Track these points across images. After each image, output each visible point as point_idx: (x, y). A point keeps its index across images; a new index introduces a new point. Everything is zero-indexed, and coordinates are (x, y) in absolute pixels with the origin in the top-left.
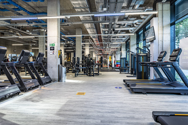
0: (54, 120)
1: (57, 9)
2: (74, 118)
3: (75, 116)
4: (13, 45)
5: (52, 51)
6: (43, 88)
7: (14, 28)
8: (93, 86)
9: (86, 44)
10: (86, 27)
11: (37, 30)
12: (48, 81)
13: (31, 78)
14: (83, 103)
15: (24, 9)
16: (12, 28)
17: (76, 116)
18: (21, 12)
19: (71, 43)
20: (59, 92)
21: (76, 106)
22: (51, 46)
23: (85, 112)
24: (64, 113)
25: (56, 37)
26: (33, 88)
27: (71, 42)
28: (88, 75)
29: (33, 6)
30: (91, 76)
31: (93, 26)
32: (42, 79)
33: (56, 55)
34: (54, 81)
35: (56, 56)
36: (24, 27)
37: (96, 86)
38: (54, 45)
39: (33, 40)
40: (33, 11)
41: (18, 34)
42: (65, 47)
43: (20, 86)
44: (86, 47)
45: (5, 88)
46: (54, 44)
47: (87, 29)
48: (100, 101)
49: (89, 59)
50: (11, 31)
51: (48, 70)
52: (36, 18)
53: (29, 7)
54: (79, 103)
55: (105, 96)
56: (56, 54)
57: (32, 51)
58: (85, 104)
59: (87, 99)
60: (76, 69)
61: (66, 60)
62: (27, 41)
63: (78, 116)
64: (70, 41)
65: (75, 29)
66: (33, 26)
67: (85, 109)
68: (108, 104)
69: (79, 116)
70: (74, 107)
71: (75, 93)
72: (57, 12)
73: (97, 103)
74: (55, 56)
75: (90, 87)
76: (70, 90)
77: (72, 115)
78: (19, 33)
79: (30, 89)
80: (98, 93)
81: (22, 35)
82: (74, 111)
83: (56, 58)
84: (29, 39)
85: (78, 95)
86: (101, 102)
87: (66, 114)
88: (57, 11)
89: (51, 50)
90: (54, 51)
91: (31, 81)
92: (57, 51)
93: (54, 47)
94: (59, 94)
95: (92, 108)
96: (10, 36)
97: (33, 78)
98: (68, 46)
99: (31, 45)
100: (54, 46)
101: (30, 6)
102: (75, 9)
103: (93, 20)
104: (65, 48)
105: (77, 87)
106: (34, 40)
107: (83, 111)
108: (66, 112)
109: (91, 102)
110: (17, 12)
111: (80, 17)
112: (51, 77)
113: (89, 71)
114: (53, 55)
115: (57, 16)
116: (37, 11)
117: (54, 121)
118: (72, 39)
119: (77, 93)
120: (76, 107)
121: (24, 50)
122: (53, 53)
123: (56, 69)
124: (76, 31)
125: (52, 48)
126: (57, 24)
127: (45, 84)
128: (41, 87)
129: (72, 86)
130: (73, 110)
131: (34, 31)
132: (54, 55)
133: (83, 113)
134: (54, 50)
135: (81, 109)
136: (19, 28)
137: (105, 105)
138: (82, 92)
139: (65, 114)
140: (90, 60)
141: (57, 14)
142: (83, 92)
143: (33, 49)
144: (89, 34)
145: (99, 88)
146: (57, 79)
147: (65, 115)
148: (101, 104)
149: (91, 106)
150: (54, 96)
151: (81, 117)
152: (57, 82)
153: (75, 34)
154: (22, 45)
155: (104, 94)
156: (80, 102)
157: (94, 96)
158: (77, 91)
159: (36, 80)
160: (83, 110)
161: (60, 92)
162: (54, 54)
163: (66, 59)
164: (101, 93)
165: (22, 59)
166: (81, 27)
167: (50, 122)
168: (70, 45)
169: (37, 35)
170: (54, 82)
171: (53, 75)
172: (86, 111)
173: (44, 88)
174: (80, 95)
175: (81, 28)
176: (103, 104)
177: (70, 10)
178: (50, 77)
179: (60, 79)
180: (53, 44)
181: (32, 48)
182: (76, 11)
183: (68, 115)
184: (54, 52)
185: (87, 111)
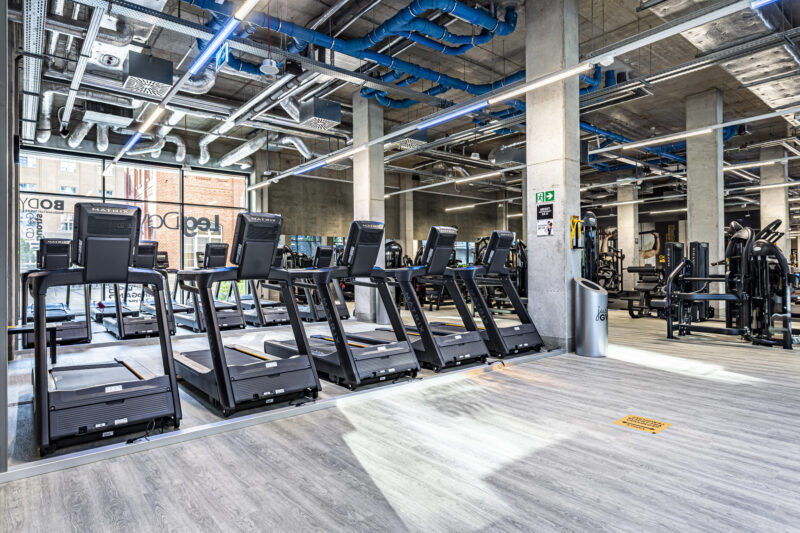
0: (458, 494)
1: (563, 43)
2: (535, 516)
3: (543, 511)
4: (447, 210)
5: (544, 222)
6: (497, 366)
7: (444, 154)
8: (745, 401)
9: (766, 167)
10: (739, 78)
11: (515, 144)
12: (526, 345)
13: (462, 324)
14: (621, 468)
15: (458, 80)
16: (439, 153)
17: (553, 511)
18: (450, 94)
19: (668, 174)
20: (545, 396)
21: (578, 470)
22: (540, 203)
23: (605, 511)
24: (513, 481)
25: (562, 163)
26: (467, 363)
27: (673, 168)
28: (748, 339)
29: (485, 61)
30: (770, 345)
31: (792, 60)
32: (503, 334)
33: (561, 238)
34: (555, 346)
35: (562, 242)
36: (471, 142)
37: (762, 405)
38: (550, 196)
39: (504, 184)
40: (488, 79)
41: (460, 169)
42: (640, 197)
43: (422, 349)
44: (763, 182)
45: (376, 349)
46: (553, 193)
47: (750, 88)
48: (733, 489)
49: (758, 249)
50: (439, 163)
51: (530, 299)
52: (485, 104)
53: (476, 67)
54: (603, 461)
55: (782, 472)
56: (562, 232)
57: (510, 225)
58: (630, 475)
59: (660, 456)
60: (673, 300)
61: (654, 258)
62: (487, 190)
63: (557, 514)
64: (662, 167)
65: (681, 105)
66: (498, 132)
67: (610, 498)
68: (776, 519)
69: (562, 517)
70: (570, 472)
71: (613, 414)
72: (563, 55)
73: (702, 494)
74: (554, 243)
75: (722, 400)
76: (599, 395)
77: (538, 503)
78: (463, 167)
79: (452, 365)
80: (747, 445)
81: (471, 172)
82: (554, 489)
83: (559, 251)
84: (494, 182)
85: (625, 427)
86: (732, 495)
87: (516, 487)
88: (563, 49)
89: (540, 217)
90: (551, 221)
91: (460, 337)
92: (565, 219)
93: (551, 206)
94: (542, 404)
95: (655, 504)
96: (435, 182)
97: (470, 326)
98: (658, 192)
99: (500, 205)
100: (553, 199)
101: (478, 64)
102: (651, 9)
103: (778, 30)
104: (642, 201)
105: (644, 388)
106: (509, 185)
107: (596, 504)
108: (521, 481)
109: (672, 475)
110: (439, 100)
111: (692, 39)
112: (543, 331)
113: (754, 313)
114: (549, 238)
115: (564, 68)
116: (502, 75)
117: (456, 497)
118: (673, 153)
119: (624, 416)
120: (575, 475)
121: (437, 228)
122: (549, 231)
123: (561, 300)
124: (688, 113)
125: (544, 211)
126: (565, 106)
127: (512, 354)
128: (490, 364)
129: (623, 380)
130: (555, 484)
131: (505, 150)
132: (553, 240)
133: (590, 512)
134: (550, 216)
135: (590, 491)
136: (457, 149)
137: (749, 515)
138: (650, 418)
139: (512, 488)
140: (763, 257)
141: (563, 60)
142: (658, 421)
143: (511, 220)
144: (773, 111)
145: (781, 419)
146: (564, 339)
147: (510, 491)
148: (727, 507)
149: (658, 496)
150: (517, 406)
151: (569, 525)
152: (564, 352)
153: (683, 128)
154: (472, 206)
155: (786, 457)
156: (612, 461)
157: (707, 454)
158: (631, 409)
159: (476, 336)
160: (598, 501)
161: (551, 396)
162: (552, 233)
163: (653, 252)
164: (766, 449)
165: (431, 259)
166: (714, 84)
167: (445, 495)
168: (669, 185)
169: (513, 165)
170: (551, 353)
171: (550, 321)
172: (610, 507)
173: (498, 370)
174: (634, 429)
175: (720, 91)
176: (735, 511)
177: (635, 22)
178: (536, 330)
179: (578, 343)
180: (547, 194)
181: (508, 216)
182: (658, 18)
183: (522, 496)
184: (551, 225)
185: (618, 509)
